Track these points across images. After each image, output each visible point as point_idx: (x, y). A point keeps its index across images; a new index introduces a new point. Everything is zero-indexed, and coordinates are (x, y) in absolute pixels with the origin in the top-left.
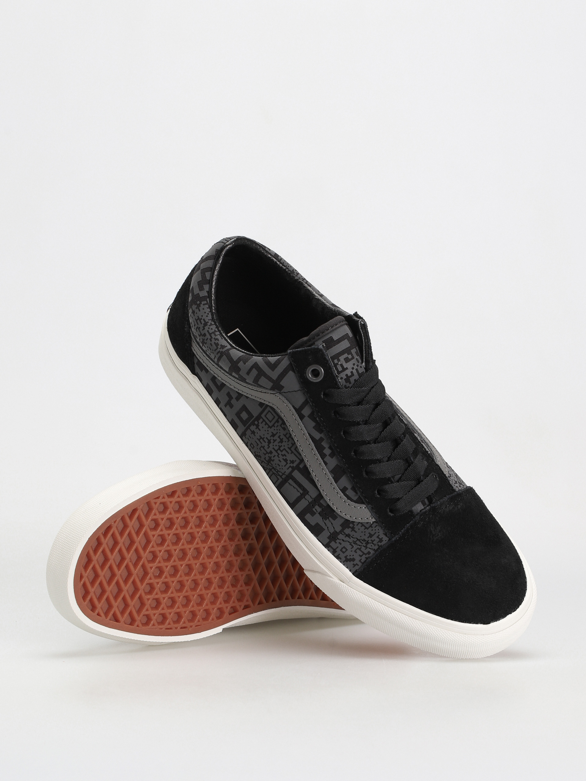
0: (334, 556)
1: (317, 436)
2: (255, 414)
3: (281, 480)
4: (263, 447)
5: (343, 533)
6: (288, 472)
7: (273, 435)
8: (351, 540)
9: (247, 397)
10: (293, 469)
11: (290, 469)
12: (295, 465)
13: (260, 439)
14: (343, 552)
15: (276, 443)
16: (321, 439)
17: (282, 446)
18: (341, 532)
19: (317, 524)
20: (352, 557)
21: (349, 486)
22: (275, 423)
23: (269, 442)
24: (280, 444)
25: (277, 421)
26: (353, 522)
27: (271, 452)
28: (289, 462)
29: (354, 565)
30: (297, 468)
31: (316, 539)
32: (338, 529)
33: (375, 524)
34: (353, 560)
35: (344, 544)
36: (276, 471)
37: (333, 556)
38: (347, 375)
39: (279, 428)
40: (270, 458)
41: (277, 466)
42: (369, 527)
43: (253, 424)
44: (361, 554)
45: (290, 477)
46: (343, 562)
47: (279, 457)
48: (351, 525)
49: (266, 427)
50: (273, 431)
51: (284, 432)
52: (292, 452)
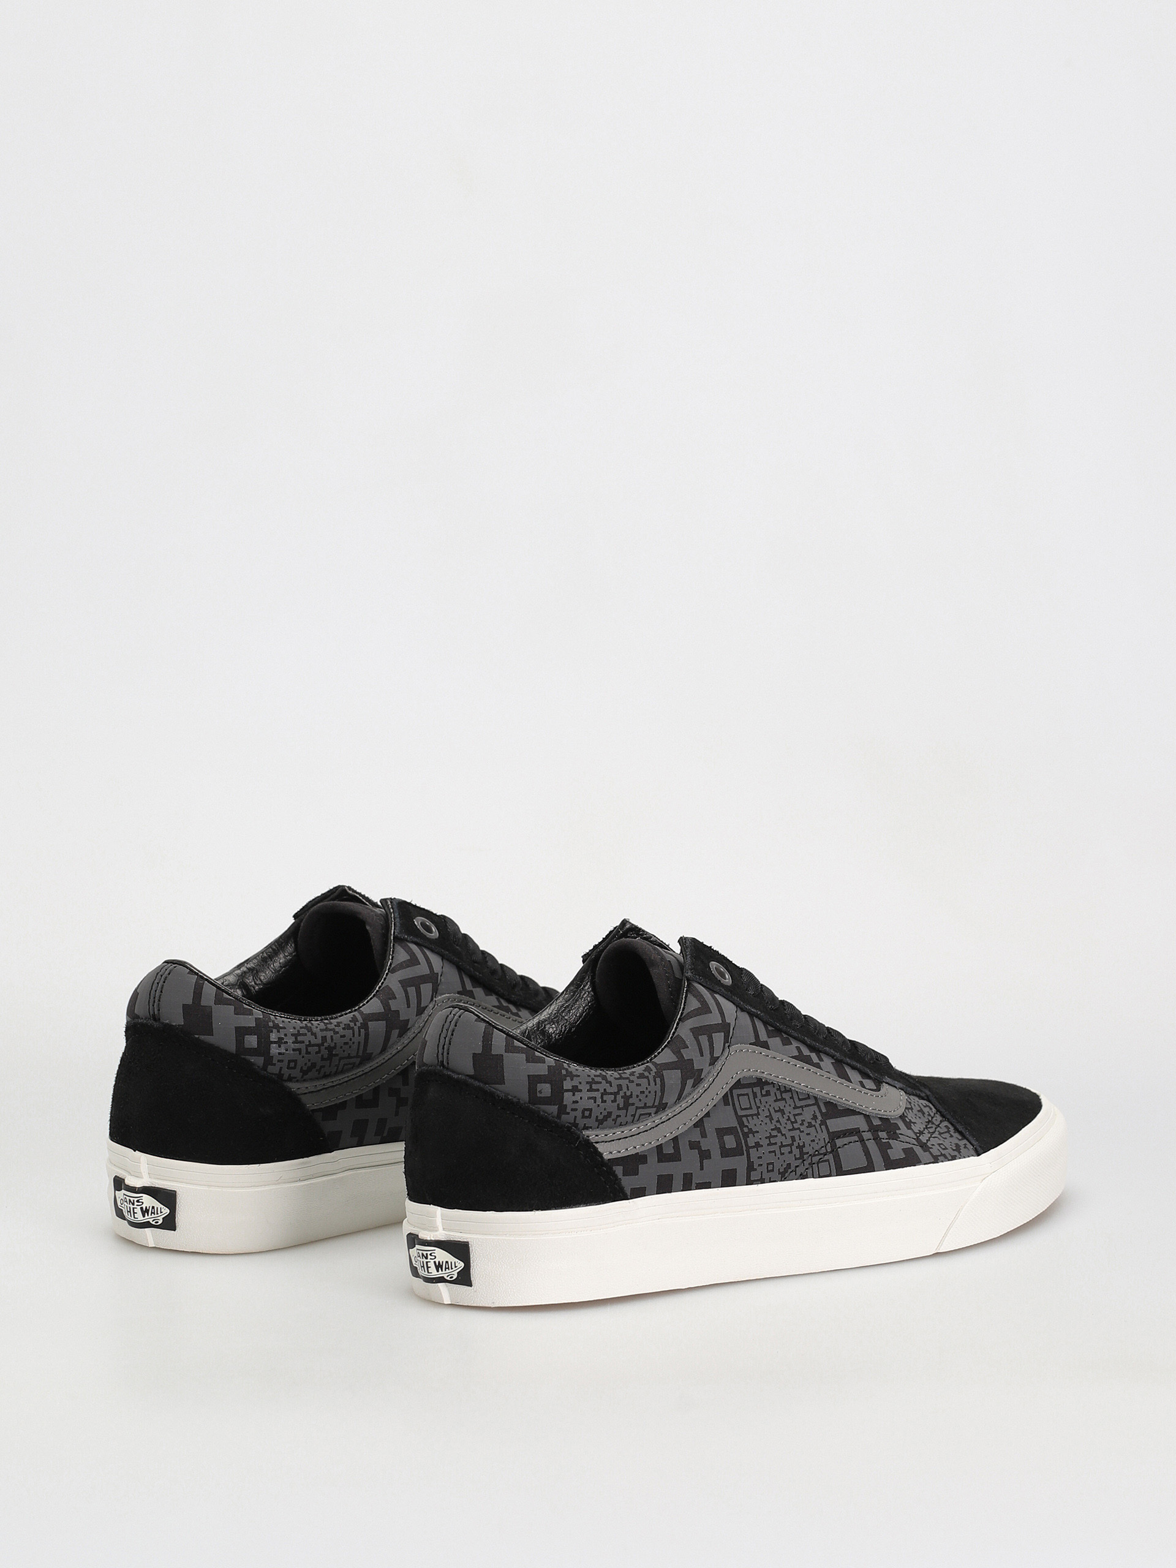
2: (734, 1123)
3: (830, 1157)
4: (782, 1146)
6: (825, 1135)
9: (708, 1115)
10: (824, 1123)
11: (824, 1128)
12: (820, 1118)
13: (770, 1141)
15: (783, 1121)
17: (789, 1116)
21: (859, 1076)
23: (779, 1130)
24: (786, 1117)
27: (793, 1138)
28: (813, 1123)
29: (966, 1147)
30: (826, 1116)
34: (957, 1144)
36: (818, 1155)
37: (950, 1161)
39: (764, 1099)
40: (798, 1147)
41: (813, 1145)
43: (746, 1135)
45: (834, 1136)
46: (960, 1155)
49: (756, 1120)
50: (764, 1114)
51: (772, 1098)
52: (802, 1107)
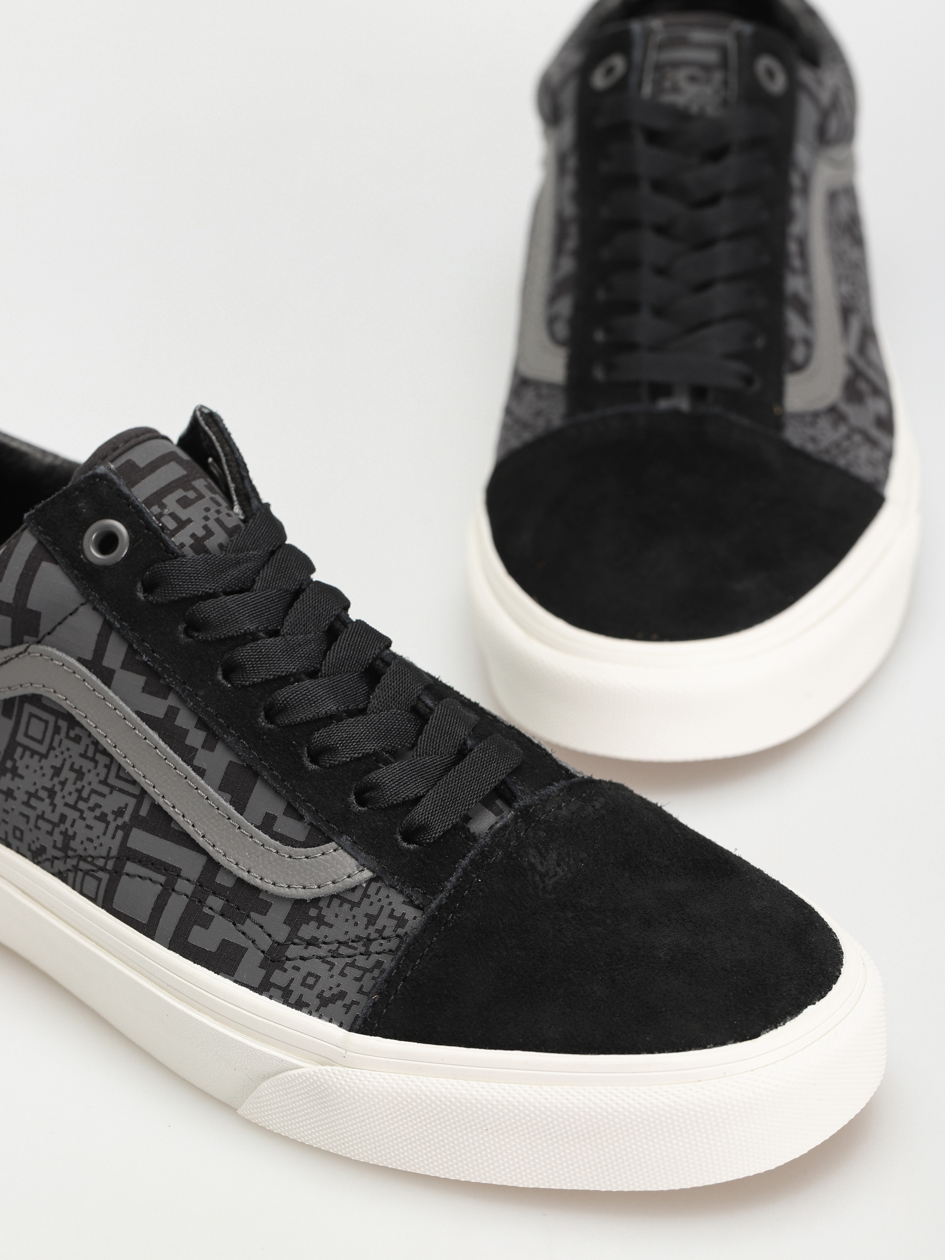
0: (289, 1005)
1: (158, 707)
3: (105, 877)
4: (41, 817)
5: (296, 941)
6: (115, 844)
7: (57, 771)
8: (323, 951)
10: (126, 829)
11: (120, 833)
12: (127, 818)
13: (29, 799)
14: (311, 987)
15: (69, 787)
16: (172, 712)
17: (83, 787)
18: (291, 940)
19: (225, 943)
20: (335, 991)
21: (277, 807)
22: (52, 739)
23: (52, 793)
24: (79, 785)
25: (57, 730)
26: (316, 901)
27: (63, 818)
28: (110, 818)
29: (348, 1007)
30: (137, 821)
31: (231, 983)
32: (282, 933)
33: (374, 886)
34: (342, 995)
35: (306, 967)
36: (89, 863)
37: (285, 1007)
38: (193, 536)
39: (67, 743)
40: (64, 833)
41: (87, 844)
42: (362, 899)
44: (358, 973)
45: (127, 854)
46: (317, 1010)
47: (84, 819)
48: (313, 912)
49: (34, 762)
50: (54, 760)
51: (80, 748)
52: (112, 788)
